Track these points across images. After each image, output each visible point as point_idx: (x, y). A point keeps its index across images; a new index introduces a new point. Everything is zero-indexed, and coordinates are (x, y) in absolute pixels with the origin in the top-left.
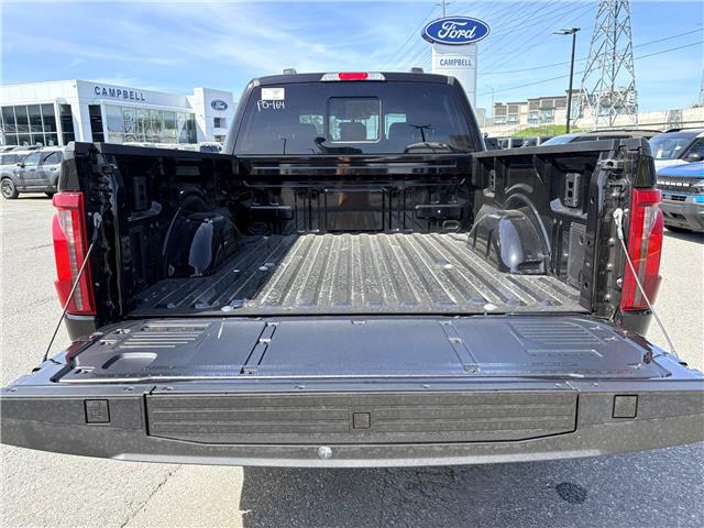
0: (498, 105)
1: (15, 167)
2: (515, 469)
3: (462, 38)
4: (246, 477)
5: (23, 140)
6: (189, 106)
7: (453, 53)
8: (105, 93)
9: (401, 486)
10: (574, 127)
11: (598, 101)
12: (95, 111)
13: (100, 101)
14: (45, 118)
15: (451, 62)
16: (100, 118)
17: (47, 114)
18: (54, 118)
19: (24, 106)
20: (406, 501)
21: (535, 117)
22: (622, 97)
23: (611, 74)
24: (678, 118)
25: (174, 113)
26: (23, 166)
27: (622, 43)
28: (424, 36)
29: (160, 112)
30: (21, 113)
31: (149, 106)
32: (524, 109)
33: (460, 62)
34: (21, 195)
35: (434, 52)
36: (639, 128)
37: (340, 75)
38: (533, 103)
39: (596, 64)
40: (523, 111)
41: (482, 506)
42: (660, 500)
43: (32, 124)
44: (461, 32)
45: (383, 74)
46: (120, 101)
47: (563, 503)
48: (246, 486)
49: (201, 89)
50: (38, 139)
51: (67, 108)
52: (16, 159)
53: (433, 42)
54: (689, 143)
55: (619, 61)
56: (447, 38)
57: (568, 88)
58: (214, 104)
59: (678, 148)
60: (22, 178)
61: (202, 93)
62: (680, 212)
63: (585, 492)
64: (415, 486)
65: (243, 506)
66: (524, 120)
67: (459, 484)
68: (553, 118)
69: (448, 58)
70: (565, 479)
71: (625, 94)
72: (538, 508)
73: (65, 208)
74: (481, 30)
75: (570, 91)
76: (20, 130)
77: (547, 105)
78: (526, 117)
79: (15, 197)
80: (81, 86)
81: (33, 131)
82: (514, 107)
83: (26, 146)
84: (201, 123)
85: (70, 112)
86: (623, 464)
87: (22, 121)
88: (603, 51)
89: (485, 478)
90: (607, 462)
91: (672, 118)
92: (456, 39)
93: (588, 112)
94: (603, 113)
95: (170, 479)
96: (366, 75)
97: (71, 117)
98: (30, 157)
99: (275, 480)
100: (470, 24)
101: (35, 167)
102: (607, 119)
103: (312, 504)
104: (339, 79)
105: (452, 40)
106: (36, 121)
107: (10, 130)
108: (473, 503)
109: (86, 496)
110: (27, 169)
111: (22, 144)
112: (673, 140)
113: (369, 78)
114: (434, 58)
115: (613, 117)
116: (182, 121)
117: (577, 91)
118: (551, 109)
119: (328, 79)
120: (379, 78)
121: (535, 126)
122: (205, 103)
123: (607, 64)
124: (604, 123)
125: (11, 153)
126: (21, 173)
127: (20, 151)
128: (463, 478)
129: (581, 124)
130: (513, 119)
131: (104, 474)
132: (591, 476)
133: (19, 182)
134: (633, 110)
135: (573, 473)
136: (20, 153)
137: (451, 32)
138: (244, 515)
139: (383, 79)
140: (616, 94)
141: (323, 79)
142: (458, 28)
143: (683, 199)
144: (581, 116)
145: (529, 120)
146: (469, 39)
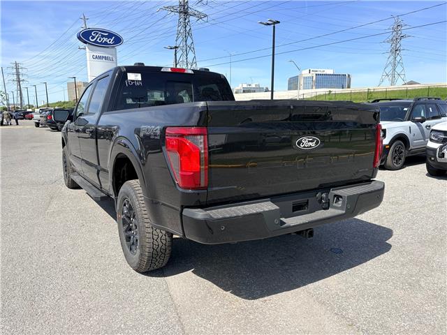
3: (106, 43)
7: (101, 52)
15: (100, 58)
27: (191, 56)
28: (79, 38)
33: (106, 58)
35: (87, 49)
37: (171, 69)
44: (105, 39)
53: (85, 43)
55: (190, 66)
56: (96, 42)
74: (118, 40)
92: (101, 43)
100: (110, 35)
105: (99, 43)
113: (186, 72)
114: (88, 54)
119: (165, 71)
137: (97, 38)
139: (193, 73)
141: (162, 70)
142: (103, 36)
146: (110, 44)
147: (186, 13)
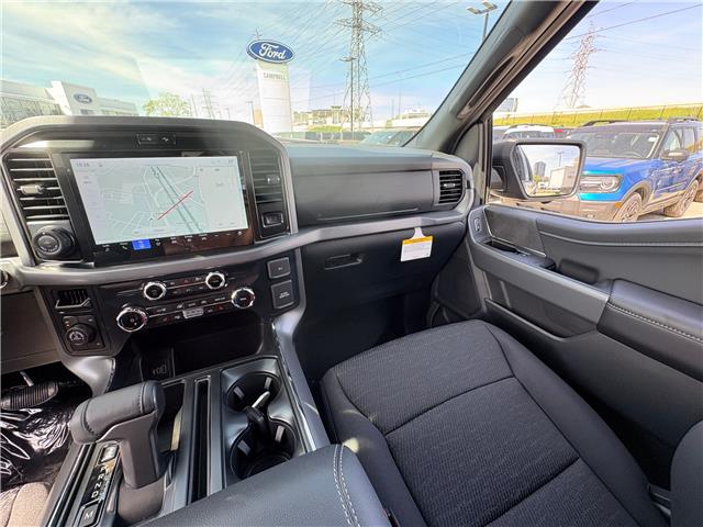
6: (50, 97)
15: (271, 76)
28: (249, 52)
33: (277, 77)
35: (258, 66)
44: (276, 53)
53: (256, 58)
56: (265, 57)
61: (61, 86)
69: (269, 73)
74: (289, 55)
92: (272, 58)
100: (281, 48)
105: (269, 58)
116: (46, 111)
118: (324, 117)
121: (318, 126)
130: (305, 122)
137: (268, 52)
142: (273, 50)
145: (313, 123)
146: (281, 59)
147: (359, 26)
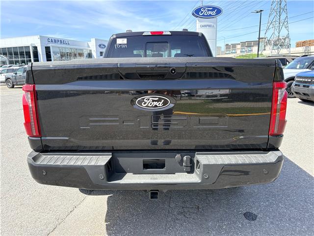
0: (227, 45)
1: (13, 74)
2: (226, 206)
3: (210, 15)
4: (108, 208)
5: (16, 62)
6: (89, 47)
7: (206, 22)
8: (52, 41)
9: (175, 213)
10: (261, 54)
11: (272, 42)
12: (48, 50)
13: (50, 45)
14: (26, 52)
15: (205, 26)
16: (50, 52)
17: (27, 50)
18: (30, 52)
19: (17, 47)
20: (177, 219)
21: (243, 50)
22: (283, 40)
23: (278, 30)
24: (308, 50)
25: (82, 50)
26: (16, 74)
27: (283, 16)
28: (193, 14)
29: (76, 49)
30: (16, 50)
31: (72, 47)
32: (239, 47)
33: (209, 26)
34: (15, 86)
36: (291, 55)
37: (151, 32)
38: (243, 44)
39: (271, 26)
40: (238, 48)
41: (210, 222)
42: (290, 220)
43: (20, 55)
44: (210, 12)
45: (170, 32)
46: (59, 45)
47: (246, 221)
48: (108, 212)
49: (94, 39)
50: (23, 62)
51: (35, 48)
52: (13, 70)
53: (197, 17)
54: (312, 61)
55: (281, 24)
56: (203, 15)
57: (258, 37)
58: (100, 46)
59: (307, 64)
60: (15, 79)
61: (95, 41)
62: (306, 92)
63: (256, 216)
64: (182, 213)
65: (106, 221)
66: (238, 52)
67: (201, 212)
68: (252, 50)
69: (204, 24)
70: (248, 210)
71: (285, 39)
72: (235, 223)
73: (28, 91)
74: (219, 11)
75: (259, 38)
76: (15, 58)
77: (249, 45)
78: (240, 50)
79: (13, 87)
80: (42, 38)
81: (21, 58)
82: (234, 46)
83: (18, 65)
84: (94, 54)
85: (37, 50)
86: (274, 204)
87: (16, 54)
88: (274, 20)
89: (213, 210)
90: (267, 203)
91: (306, 50)
92: (207, 16)
93: (267, 48)
94: (275, 48)
95: (75, 209)
96: (163, 32)
97: (37, 52)
98: (19, 70)
99: (120, 210)
100: (214, 9)
101: (21, 74)
102: (277, 51)
103: (136, 220)
104: (150, 34)
105: (205, 16)
106: (22, 54)
107: (11, 58)
108: (206, 220)
109: (39, 216)
110: (18, 75)
111: (16, 64)
112: (305, 60)
113: (164, 34)
114: (197, 25)
115: (279, 50)
116: (86, 53)
117: (263, 38)
118: (251, 46)
119: (146, 34)
120: (168, 34)
121: (244, 54)
122: (96, 46)
123: (276, 26)
124: (275, 52)
125: (11, 68)
126: (15, 77)
127: (15, 67)
128: (203, 210)
129: (264, 53)
130: (234, 51)
131: (47, 207)
132: (259, 210)
133: (14, 81)
134: (289, 46)
135: (252, 208)
136: (15, 68)
137: (205, 12)
138: (107, 225)
139: (170, 34)
140: (280, 39)
141: (144, 34)
142: (208, 10)
143: (308, 86)
144: (265, 50)
145: (241, 51)
146: (213, 15)
